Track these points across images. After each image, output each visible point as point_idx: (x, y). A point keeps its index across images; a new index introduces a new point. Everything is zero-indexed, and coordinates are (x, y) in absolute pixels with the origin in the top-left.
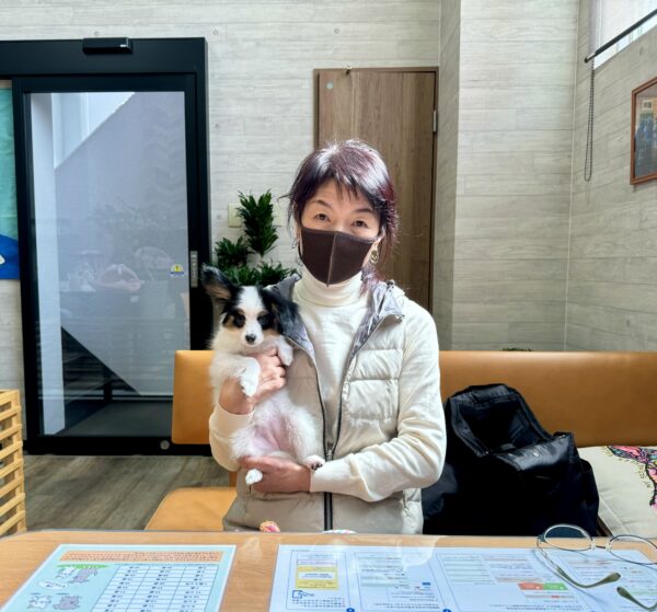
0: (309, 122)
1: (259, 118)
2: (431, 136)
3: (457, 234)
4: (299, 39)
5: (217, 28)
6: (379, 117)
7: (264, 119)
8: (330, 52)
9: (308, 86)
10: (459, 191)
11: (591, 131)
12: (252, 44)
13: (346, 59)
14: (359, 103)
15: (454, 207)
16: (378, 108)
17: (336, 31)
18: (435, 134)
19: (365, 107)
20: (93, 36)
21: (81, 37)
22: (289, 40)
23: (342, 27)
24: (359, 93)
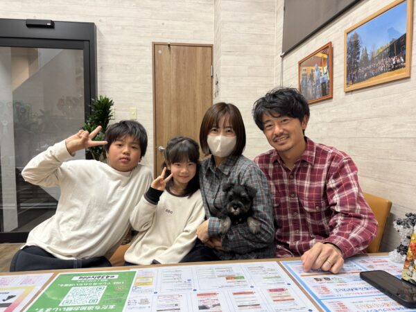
0: (150, 68)
1: (124, 65)
2: (210, 78)
4: (144, 27)
5: (102, 18)
6: (185, 68)
7: (127, 65)
8: (160, 34)
9: (149, 51)
11: (282, 78)
12: (120, 28)
13: (167, 38)
14: (175, 60)
16: (184, 63)
17: (163, 24)
18: (212, 77)
19: (178, 62)
20: (32, 18)
21: (26, 18)
22: (139, 27)
23: (166, 22)
24: (174, 56)
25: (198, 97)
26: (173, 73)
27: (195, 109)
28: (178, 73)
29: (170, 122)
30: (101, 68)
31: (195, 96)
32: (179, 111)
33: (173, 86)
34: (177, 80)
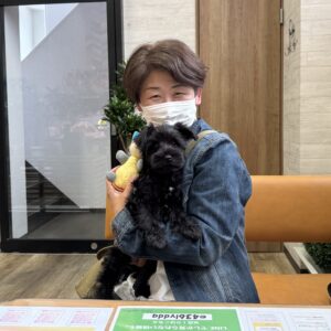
0: (193, 20)
2: (279, 26)
3: (302, 94)
6: (241, 14)
10: (303, 63)
15: (299, 75)
16: (241, 8)
18: (282, 25)
19: (231, 8)
25: (261, 55)
26: (225, 24)
27: (256, 72)
28: (231, 23)
29: (220, 93)
30: (129, 25)
31: (256, 54)
32: (232, 77)
33: (224, 42)
34: (230, 33)
